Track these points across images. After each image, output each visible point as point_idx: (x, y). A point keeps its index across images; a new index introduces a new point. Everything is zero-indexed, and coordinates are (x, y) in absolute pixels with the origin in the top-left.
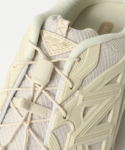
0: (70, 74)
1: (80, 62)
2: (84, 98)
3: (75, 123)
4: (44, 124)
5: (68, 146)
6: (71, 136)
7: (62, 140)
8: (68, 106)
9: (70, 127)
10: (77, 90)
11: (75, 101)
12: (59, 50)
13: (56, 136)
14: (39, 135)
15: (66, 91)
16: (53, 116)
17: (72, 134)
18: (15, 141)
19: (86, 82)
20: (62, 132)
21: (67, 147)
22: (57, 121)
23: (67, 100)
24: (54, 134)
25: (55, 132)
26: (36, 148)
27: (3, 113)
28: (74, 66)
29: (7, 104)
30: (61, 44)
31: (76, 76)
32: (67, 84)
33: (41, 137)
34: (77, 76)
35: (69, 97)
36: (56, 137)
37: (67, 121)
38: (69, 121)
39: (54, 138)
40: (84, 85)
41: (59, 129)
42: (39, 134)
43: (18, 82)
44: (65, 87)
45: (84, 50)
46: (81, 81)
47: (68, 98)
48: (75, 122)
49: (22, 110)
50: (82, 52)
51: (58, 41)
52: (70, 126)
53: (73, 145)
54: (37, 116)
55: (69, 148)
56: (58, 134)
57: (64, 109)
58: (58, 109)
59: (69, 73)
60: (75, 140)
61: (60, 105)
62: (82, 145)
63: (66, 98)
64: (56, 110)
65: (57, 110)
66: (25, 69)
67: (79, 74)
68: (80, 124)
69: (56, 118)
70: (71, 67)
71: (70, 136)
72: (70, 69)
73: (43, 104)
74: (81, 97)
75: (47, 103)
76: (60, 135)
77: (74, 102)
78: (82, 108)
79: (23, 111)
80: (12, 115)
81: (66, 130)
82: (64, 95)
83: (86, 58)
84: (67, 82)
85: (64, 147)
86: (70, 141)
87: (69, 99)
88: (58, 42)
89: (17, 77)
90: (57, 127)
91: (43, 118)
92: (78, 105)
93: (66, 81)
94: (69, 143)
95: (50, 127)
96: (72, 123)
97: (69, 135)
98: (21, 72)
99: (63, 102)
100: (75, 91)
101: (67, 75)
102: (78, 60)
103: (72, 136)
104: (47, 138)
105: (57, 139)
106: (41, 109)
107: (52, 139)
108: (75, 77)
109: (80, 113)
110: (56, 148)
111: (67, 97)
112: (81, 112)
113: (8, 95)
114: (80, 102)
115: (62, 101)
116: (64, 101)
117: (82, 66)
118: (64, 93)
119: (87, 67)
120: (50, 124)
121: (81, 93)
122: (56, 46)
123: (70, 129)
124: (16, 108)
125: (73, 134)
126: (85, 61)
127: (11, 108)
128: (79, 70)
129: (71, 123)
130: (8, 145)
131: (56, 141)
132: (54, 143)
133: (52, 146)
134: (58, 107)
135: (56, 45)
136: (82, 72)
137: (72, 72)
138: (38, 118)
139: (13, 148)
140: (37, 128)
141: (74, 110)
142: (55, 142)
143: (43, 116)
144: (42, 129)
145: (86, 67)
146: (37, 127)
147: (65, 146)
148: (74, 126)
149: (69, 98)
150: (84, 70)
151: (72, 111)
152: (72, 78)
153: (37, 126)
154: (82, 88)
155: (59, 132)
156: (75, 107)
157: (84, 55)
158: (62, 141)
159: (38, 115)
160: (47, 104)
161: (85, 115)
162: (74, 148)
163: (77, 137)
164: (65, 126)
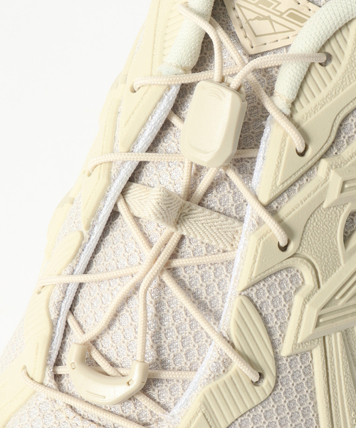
0: (297, 106)
1: (328, 67)
2: (344, 183)
3: (317, 262)
4: (224, 269)
5: (297, 337)
6: (304, 305)
7: (277, 317)
8: (293, 210)
9: (303, 277)
10: (322, 157)
11: (316, 193)
12: (276, 33)
13: (256, 306)
14: (208, 304)
15: (283, 161)
16: (245, 245)
17: (307, 299)
18: (133, 323)
19: (351, 129)
20: (275, 292)
21: (293, 339)
22: (257, 259)
23: (288, 189)
24: (252, 301)
25: (253, 294)
26: (196, 345)
27: (93, 237)
28: (309, 81)
29: (105, 207)
30: (284, 16)
31: (317, 114)
32: (288, 139)
33: (213, 310)
34: (320, 111)
35: (297, 181)
36: (258, 310)
37: (292, 259)
38: (299, 259)
39: (250, 313)
40: (343, 142)
41: (266, 284)
42: (207, 301)
43: (143, 139)
44: (282, 148)
45: (341, 25)
46: (335, 129)
47: (293, 184)
48: (319, 259)
49: (155, 225)
50: (331, 34)
51: (275, 4)
52: (301, 274)
53: (311, 332)
54: (203, 245)
55: (299, 341)
56: (264, 297)
57: (280, 222)
58: (260, 222)
59: (293, 104)
60: (319, 317)
61: (267, 207)
62: (342, 332)
63: (286, 185)
64: (255, 223)
65: (258, 223)
66: (168, 99)
67: (327, 105)
68: (335, 265)
69: (254, 250)
70: (299, 83)
71: (301, 304)
72: (296, 91)
73: (222, 208)
74: (335, 181)
75: (233, 202)
76: (270, 303)
77: (312, 196)
78: (341, 214)
79: (159, 228)
80: (121, 240)
81: (290, 285)
82: (277, 176)
83: (348, 52)
84: (286, 134)
85: (283, 339)
86: (301, 320)
87: (296, 188)
88: (274, 9)
89: (144, 126)
90: (259, 277)
91: (221, 250)
92: (325, 205)
93: (285, 131)
94: (299, 326)
95: (236, 278)
96: (309, 264)
97: (297, 300)
98: (155, 107)
99: (276, 198)
100: (314, 160)
101: (288, 112)
102: (323, 61)
103: (307, 306)
104: (229, 313)
105: (261, 314)
106: (216, 224)
107: (244, 317)
108: (313, 117)
109: (333, 232)
110: (258, 343)
111: (289, 182)
112: (336, 226)
113: (110, 180)
114: (333, 195)
115: (273, 195)
116: (281, 195)
117: (335, 79)
118: (278, 167)
119: (351, 83)
120: (238, 270)
121: (336, 167)
122: (267, 22)
123: (300, 282)
124: (136, 219)
125: (312, 300)
126: (345, 62)
127: (120, 216)
128: (325, 92)
129: (305, 264)
130: (98, 337)
131: (256, 322)
132: (251, 329)
133: (245, 339)
134: (261, 216)
135: (268, 18)
136: (334, 100)
137: (302, 99)
138: (204, 252)
139: (124, 342)
140: (201, 282)
141: (315, 221)
142: (254, 324)
143: (221, 246)
144: (216, 286)
145: (348, 83)
146: (200, 278)
147: (287, 338)
148: (314, 273)
149: (297, 185)
150: (341, 93)
151: (308, 225)
152: (303, 118)
153: (202, 276)
154: (339, 150)
155: (268, 294)
156: (316, 212)
157: (341, 44)
158: (275, 320)
159: (206, 241)
160: (234, 208)
161: (350, 236)
162: (316, 341)
163: (324, 308)
164: (286, 273)
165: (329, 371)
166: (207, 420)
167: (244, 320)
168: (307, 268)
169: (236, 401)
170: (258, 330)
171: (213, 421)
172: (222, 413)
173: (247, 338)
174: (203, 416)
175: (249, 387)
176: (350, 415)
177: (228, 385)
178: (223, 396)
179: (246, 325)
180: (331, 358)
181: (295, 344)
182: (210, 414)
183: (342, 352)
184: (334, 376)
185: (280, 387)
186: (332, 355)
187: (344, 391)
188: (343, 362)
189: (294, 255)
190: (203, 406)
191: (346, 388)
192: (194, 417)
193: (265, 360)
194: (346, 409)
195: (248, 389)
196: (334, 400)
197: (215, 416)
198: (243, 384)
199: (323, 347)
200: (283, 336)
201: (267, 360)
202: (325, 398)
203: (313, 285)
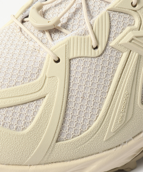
5: (120, 41)
9: (134, 23)
13: (110, 19)
24: (110, 16)
25: (112, 14)
36: (110, 21)
39: (107, 19)
41: (119, 14)
52: (135, 21)
53: (126, 42)
55: (120, 43)
60: (133, 39)
62: (139, 55)
76: (116, 22)
86: (125, 36)
90: (117, 8)
94: (123, 37)
96: (140, 19)
97: (128, 28)
103: (130, 32)
105: (110, 24)
125: (133, 31)
129: (138, 17)
131: (107, 25)
132: (103, 25)
133: (99, 27)
147: (116, 40)
148: (140, 23)
158: (115, 30)
162: (127, 49)
163: (137, 37)
164: (129, 16)
165: (126, 67)
166: (66, 49)
167: (102, 20)
168: (138, 19)
169: (82, 49)
170: (106, 28)
171: (68, 51)
172: (74, 51)
173: (100, 28)
174: (65, 46)
175: (90, 47)
176: (125, 91)
177: (82, 40)
178: (78, 43)
179: (102, 22)
180: (129, 62)
181: (118, 43)
182: (68, 47)
183: (135, 62)
184: (127, 70)
185: (103, 57)
186: (130, 61)
187: (127, 79)
188: (133, 67)
189: (136, 11)
190: (67, 42)
191: (129, 78)
192: (61, 45)
193: (102, 41)
194: (125, 87)
195: (89, 47)
196: (122, 80)
197: (70, 50)
198: (88, 44)
199: (128, 54)
200: (114, 38)
201: (103, 42)
202: (119, 76)
203: (137, 27)
